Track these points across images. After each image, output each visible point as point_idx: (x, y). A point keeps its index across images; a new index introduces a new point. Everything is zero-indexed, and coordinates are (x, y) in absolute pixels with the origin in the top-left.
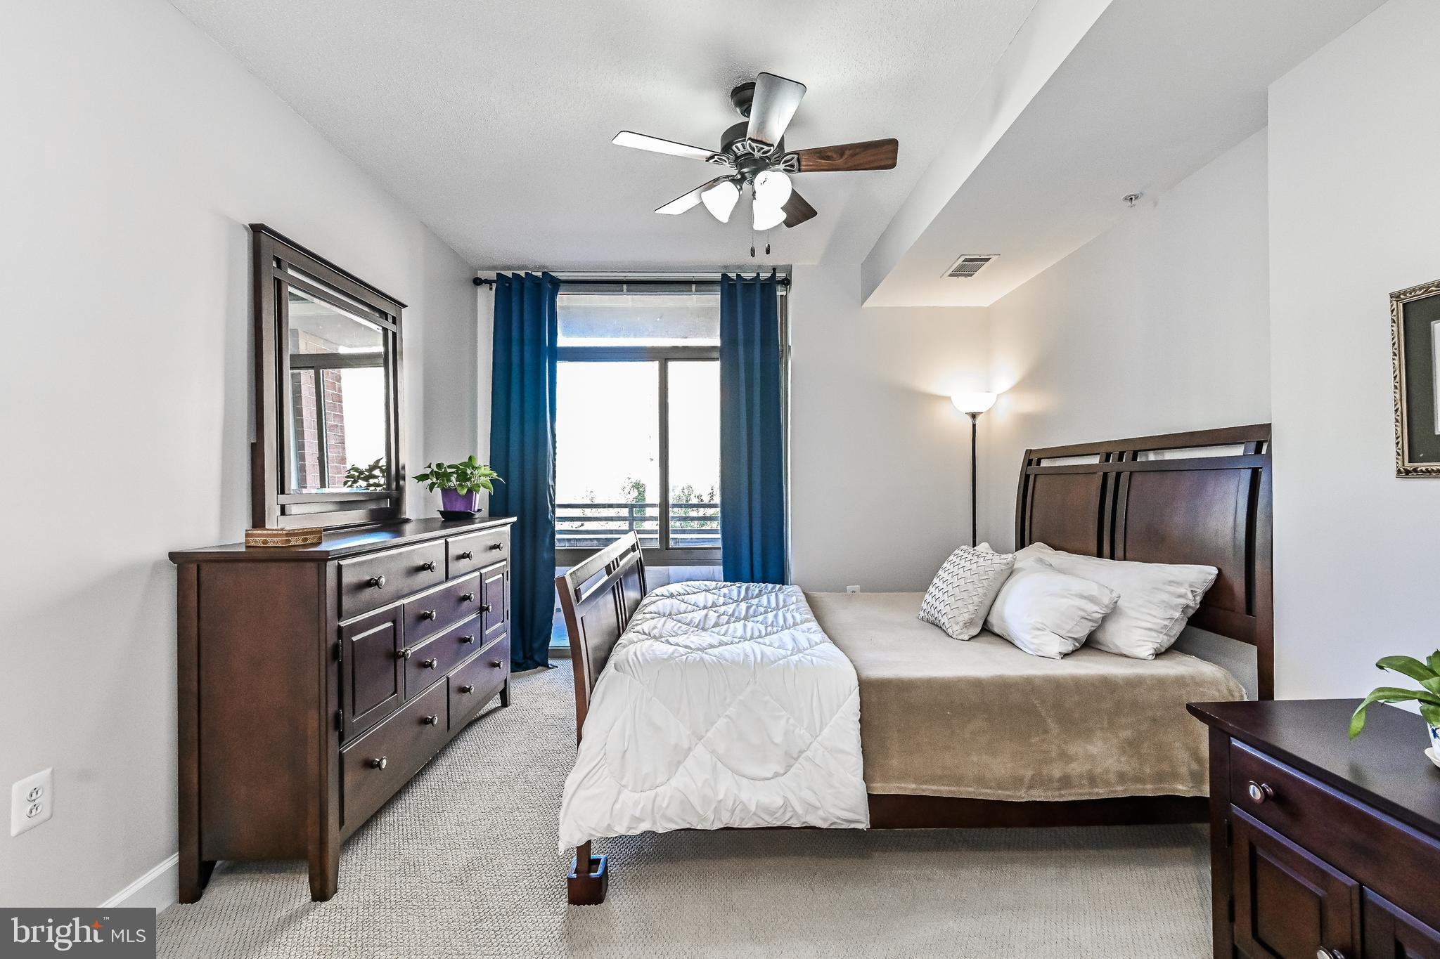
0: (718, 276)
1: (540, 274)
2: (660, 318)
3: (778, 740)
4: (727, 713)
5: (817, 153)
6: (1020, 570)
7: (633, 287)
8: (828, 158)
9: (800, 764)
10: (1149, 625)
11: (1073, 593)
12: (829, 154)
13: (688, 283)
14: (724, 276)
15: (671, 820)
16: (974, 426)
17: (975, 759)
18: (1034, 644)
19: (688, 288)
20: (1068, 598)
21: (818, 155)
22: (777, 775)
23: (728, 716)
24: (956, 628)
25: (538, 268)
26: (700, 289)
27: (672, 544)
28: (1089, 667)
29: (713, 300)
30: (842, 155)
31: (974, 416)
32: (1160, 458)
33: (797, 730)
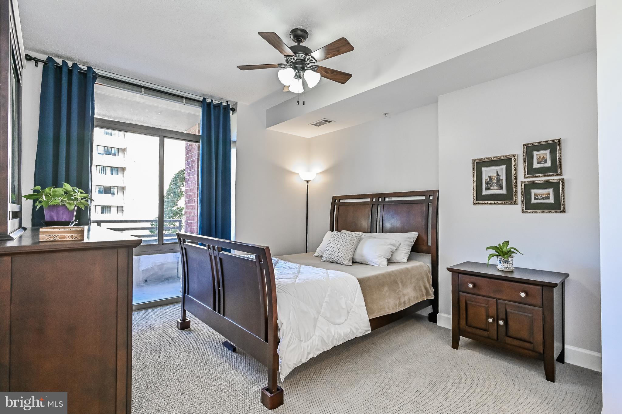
0: (201, 99)
1: (85, 68)
2: (160, 113)
3: (344, 306)
4: (325, 301)
5: (324, 69)
6: (363, 238)
7: (147, 91)
8: (327, 72)
9: (351, 314)
10: (405, 252)
11: (388, 243)
12: (329, 71)
13: (182, 97)
14: (205, 99)
15: (319, 350)
16: (308, 186)
17: (386, 301)
18: (379, 262)
19: (181, 101)
20: (387, 245)
21: (325, 70)
22: (346, 320)
23: (326, 302)
24: (347, 261)
25: (84, 63)
26: (187, 102)
27: (165, 242)
28: (393, 268)
29: (197, 111)
30: (332, 73)
31: (308, 181)
32: (390, 200)
33: (348, 302)
